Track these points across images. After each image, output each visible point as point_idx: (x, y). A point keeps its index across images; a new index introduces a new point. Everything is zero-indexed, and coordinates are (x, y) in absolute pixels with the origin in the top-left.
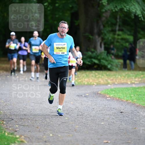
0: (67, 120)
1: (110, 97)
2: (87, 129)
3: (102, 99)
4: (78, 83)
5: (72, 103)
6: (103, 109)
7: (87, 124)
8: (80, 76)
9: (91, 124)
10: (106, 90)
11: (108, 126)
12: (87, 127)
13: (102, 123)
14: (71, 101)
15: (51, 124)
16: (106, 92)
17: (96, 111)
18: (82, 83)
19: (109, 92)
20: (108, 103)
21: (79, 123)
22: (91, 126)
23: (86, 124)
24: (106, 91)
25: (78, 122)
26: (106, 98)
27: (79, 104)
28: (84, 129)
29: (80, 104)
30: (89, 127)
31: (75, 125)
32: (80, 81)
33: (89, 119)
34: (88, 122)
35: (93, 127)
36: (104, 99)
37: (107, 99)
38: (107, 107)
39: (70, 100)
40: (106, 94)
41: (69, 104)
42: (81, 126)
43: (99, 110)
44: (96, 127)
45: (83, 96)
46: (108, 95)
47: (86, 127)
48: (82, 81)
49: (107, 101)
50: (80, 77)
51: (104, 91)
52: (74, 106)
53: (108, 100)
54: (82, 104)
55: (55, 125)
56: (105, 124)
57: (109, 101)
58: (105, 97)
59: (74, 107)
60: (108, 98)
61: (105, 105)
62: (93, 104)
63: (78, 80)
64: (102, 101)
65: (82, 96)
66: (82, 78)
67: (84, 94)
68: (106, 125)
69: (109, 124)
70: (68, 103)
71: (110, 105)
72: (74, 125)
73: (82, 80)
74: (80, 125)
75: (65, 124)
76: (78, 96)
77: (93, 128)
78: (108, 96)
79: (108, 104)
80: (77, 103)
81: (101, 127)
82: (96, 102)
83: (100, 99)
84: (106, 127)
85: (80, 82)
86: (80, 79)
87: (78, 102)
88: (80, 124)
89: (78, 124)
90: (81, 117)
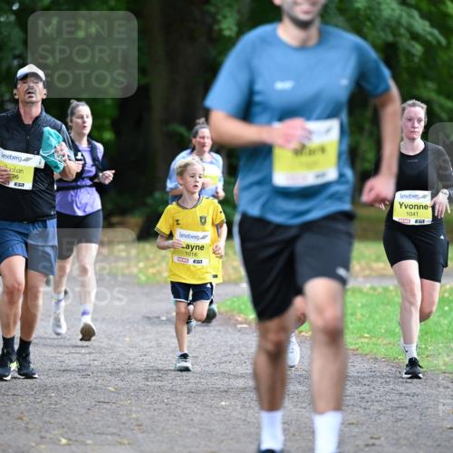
0: (112, 394)
1: (246, 319)
2: (176, 420)
3: (221, 328)
4: (148, 278)
5: (127, 339)
6: (225, 359)
7: (177, 407)
8: (151, 256)
9: (188, 405)
10: (235, 299)
11: (241, 414)
12: (175, 416)
13: (222, 401)
14: (125, 336)
15: (64, 406)
16: (236, 305)
17: (205, 366)
18: (158, 278)
19: (243, 307)
20: (240, 339)
21: (151, 403)
22: (188, 411)
23: (173, 407)
24: (233, 302)
25: (148, 399)
26: (235, 325)
27: (151, 344)
28: (168, 420)
29: (154, 343)
30: (182, 416)
31: (139, 409)
32: (151, 271)
33: (182, 389)
34: (178, 401)
35: (196, 414)
36: (230, 330)
37: (239, 326)
38: (236, 353)
39: (121, 332)
40: (235, 312)
41: (118, 344)
42: (156, 413)
43: (214, 361)
44: (203, 414)
45: (164, 318)
46: (242, 315)
47: (172, 416)
48: (160, 273)
49: (237, 335)
50: (155, 258)
51: (229, 303)
52: (134, 349)
53: (240, 331)
54: (159, 345)
55: (75, 409)
56: (231, 405)
57: (242, 334)
58: (233, 322)
59: (134, 354)
60: (241, 323)
61: (232, 348)
62: (193, 344)
63: (146, 268)
64: (222, 333)
65: (158, 317)
66: (159, 263)
67: (167, 313)
68: (235, 410)
69: (243, 407)
70: (118, 340)
71: (247, 347)
72: (134, 409)
73: (158, 268)
74: (155, 410)
75: (105, 406)
76: (149, 318)
77: (194, 418)
78: (239, 319)
79: (241, 342)
80: (144, 340)
81: (218, 415)
82: (203, 336)
83: (218, 328)
84: (234, 414)
85: (154, 274)
86: (153, 266)
87: (148, 336)
88: (156, 406)
89: (147, 407)
90: (158, 383)
